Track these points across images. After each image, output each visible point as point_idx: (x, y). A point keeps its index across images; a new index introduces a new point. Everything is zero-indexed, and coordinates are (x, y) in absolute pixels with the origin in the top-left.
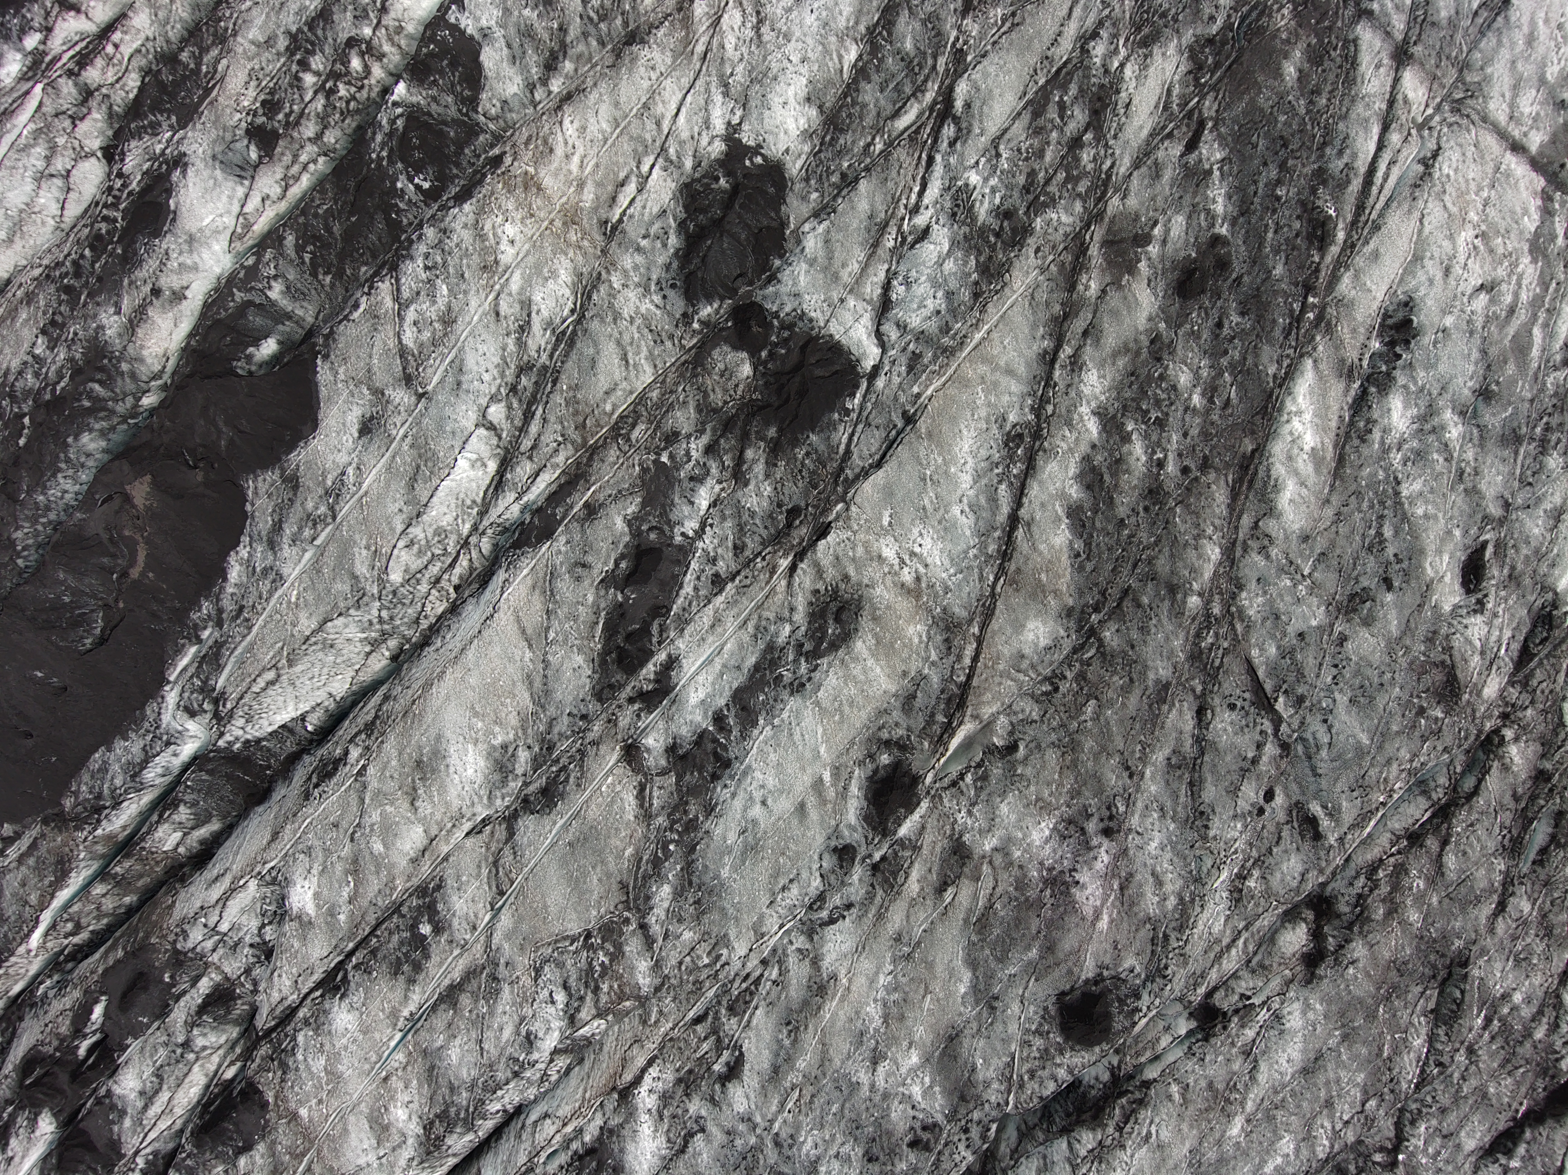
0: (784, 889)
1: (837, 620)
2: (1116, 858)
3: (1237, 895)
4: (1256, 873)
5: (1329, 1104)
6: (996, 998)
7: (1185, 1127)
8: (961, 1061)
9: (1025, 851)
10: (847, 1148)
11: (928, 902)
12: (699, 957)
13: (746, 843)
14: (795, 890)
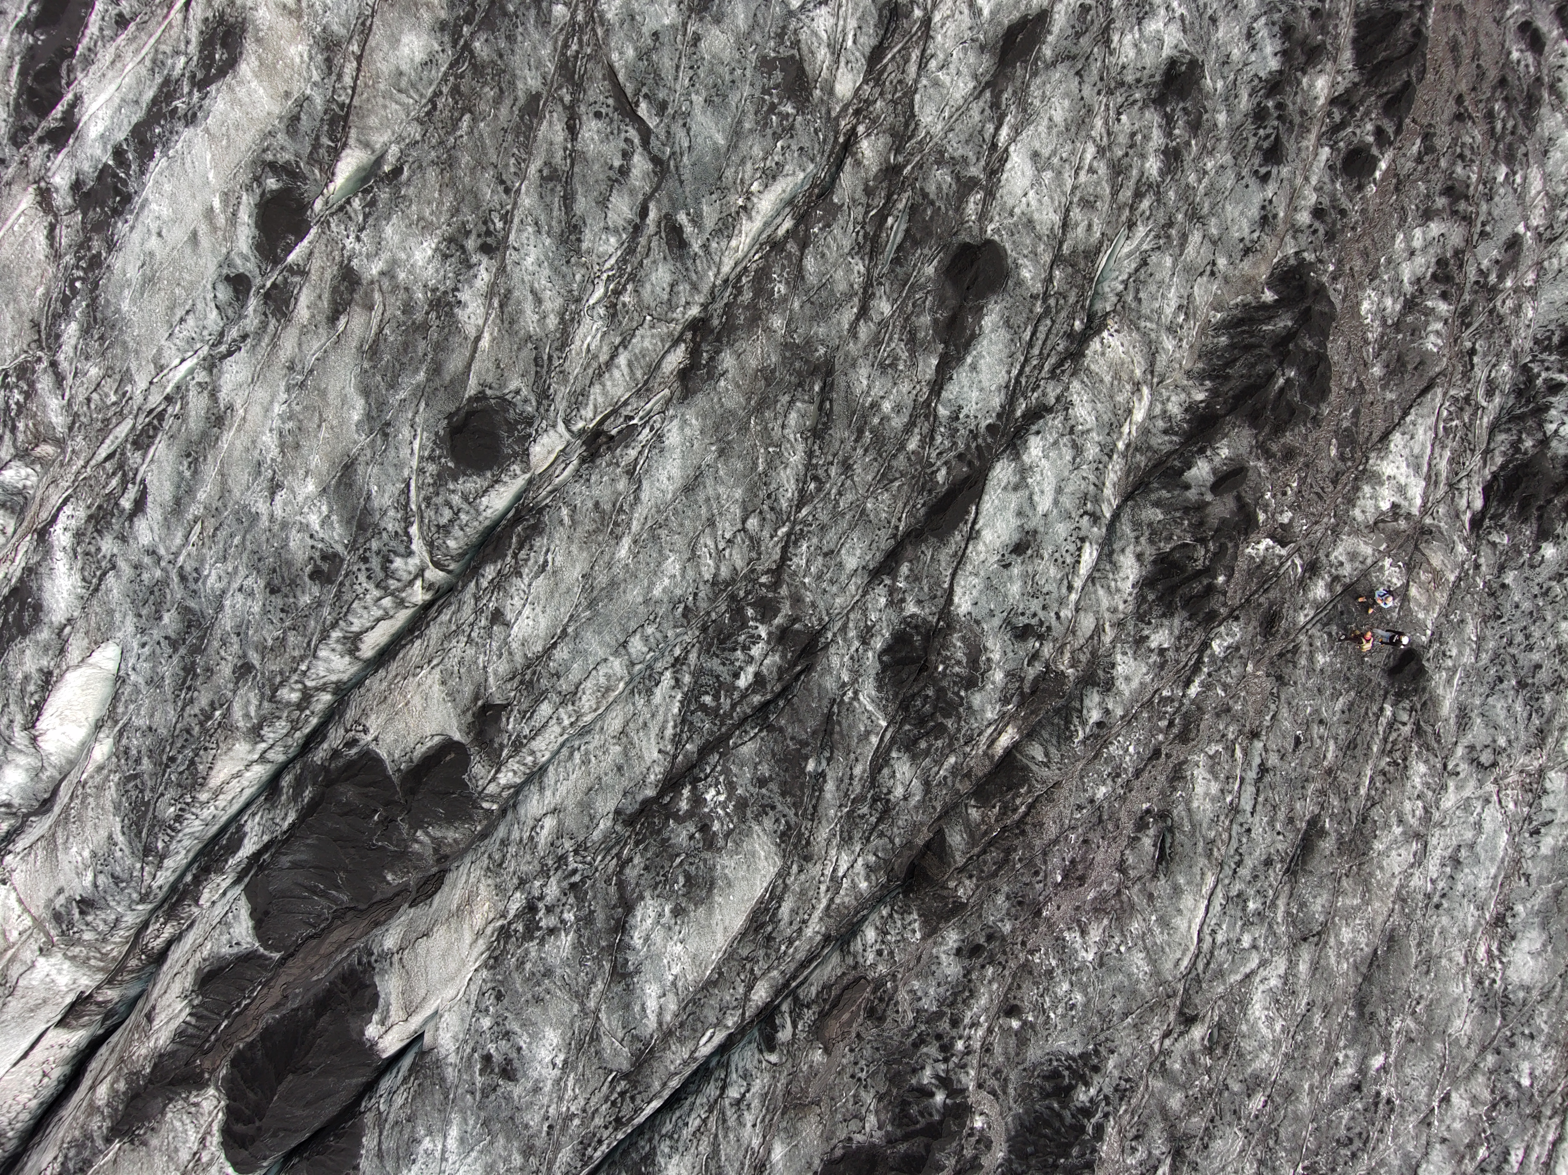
0: (182, 320)
1: (224, 45)
2: (496, 277)
3: (613, 311)
4: (630, 287)
5: (711, 523)
6: (388, 424)
7: (574, 549)
8: (356, 489)
9: (410, 272)
10: (250, 581)
11: (321, 330)
12: (107, 395)
13: (144, 275)
14: (191, 321)
